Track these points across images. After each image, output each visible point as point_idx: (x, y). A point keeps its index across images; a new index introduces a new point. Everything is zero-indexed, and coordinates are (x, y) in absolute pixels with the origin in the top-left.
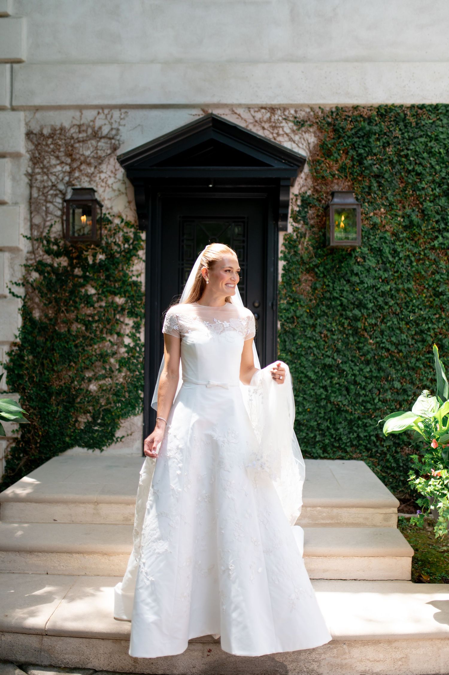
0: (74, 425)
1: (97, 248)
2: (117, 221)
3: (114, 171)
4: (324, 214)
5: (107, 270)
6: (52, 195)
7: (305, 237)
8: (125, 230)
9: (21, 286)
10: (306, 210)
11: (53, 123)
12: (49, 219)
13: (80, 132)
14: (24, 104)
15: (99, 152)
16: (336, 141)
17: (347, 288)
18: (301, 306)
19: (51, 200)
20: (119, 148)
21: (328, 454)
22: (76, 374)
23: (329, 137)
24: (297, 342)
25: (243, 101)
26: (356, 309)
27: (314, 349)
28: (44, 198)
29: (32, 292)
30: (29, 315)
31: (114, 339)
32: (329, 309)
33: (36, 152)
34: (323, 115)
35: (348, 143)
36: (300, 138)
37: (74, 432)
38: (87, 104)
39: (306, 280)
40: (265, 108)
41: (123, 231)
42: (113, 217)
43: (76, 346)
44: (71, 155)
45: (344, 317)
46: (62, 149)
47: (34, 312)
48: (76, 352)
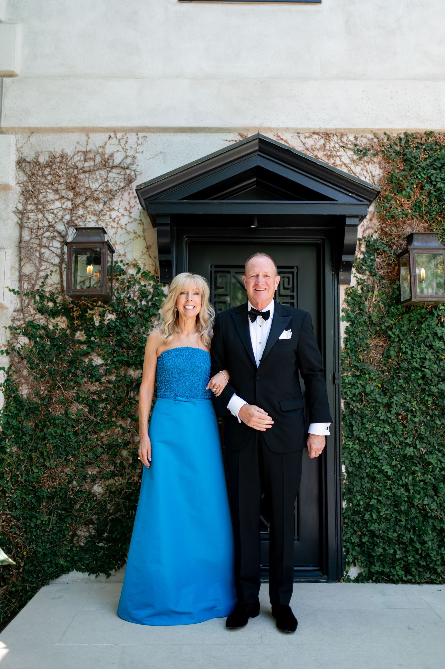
0: (71, 541)
1: (106, 306)
2: (132, 271)
3: (128, 209)
4: (396, 262)
5: (119, 333)
6: (48, 238)
7: (373, 291)
8: (143, 283)
9: (5, 354)
10: (372, 257)
11: (52, 149)
12: (43, 267)
13: (85, 160)
14: (15, 126)
15: (109, 184)
16: (407, 173)
17: (430, 355)
18: (371, 379)
19: (47, 244)
20: (135, 180)
21: (412, 575)
22: (74, 471)
23: (398, 168)
24: (367, 426)
25: (291, 125)
26: (441, 383)
27: (390, 435)
28: (37, 242)
29: (19, 362)
30: (14, 392)
31: (126, 423)
32: (407, 382)
33: (30, 184)
34: (389, 142)
35: (423, 175)
36: (362, 170)
37: (71, 550)
38: (95, 126)
39: (376, 346)
40: (318, 134)
41: (140, 283)
42: (126, 266)
43: (76, 433)
44: (73, 188)
45: (427, 393)
46: (62, 182)
47: (20, 388)
48: (76, 442)
